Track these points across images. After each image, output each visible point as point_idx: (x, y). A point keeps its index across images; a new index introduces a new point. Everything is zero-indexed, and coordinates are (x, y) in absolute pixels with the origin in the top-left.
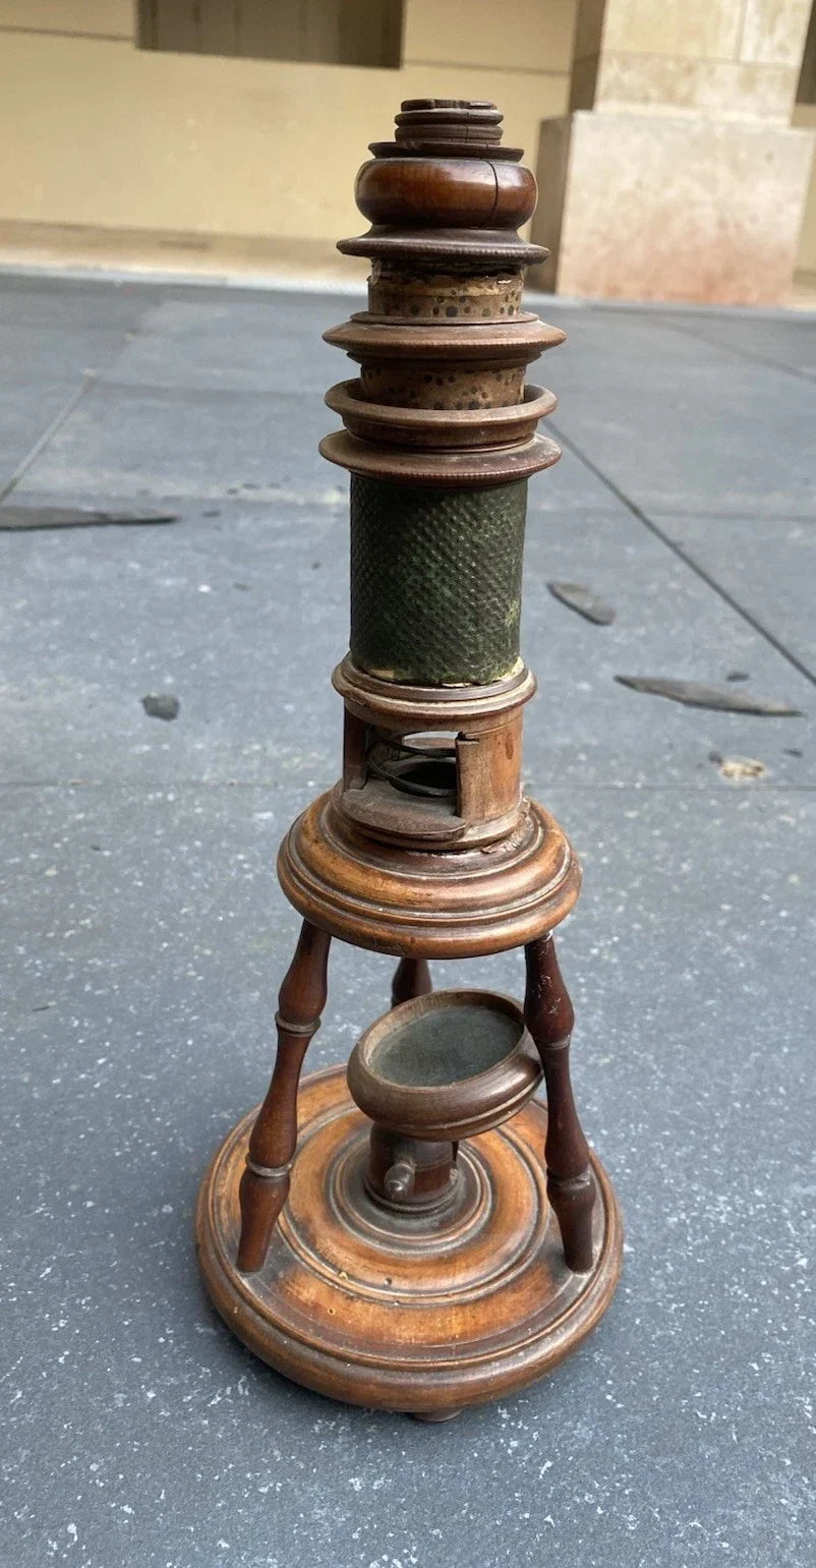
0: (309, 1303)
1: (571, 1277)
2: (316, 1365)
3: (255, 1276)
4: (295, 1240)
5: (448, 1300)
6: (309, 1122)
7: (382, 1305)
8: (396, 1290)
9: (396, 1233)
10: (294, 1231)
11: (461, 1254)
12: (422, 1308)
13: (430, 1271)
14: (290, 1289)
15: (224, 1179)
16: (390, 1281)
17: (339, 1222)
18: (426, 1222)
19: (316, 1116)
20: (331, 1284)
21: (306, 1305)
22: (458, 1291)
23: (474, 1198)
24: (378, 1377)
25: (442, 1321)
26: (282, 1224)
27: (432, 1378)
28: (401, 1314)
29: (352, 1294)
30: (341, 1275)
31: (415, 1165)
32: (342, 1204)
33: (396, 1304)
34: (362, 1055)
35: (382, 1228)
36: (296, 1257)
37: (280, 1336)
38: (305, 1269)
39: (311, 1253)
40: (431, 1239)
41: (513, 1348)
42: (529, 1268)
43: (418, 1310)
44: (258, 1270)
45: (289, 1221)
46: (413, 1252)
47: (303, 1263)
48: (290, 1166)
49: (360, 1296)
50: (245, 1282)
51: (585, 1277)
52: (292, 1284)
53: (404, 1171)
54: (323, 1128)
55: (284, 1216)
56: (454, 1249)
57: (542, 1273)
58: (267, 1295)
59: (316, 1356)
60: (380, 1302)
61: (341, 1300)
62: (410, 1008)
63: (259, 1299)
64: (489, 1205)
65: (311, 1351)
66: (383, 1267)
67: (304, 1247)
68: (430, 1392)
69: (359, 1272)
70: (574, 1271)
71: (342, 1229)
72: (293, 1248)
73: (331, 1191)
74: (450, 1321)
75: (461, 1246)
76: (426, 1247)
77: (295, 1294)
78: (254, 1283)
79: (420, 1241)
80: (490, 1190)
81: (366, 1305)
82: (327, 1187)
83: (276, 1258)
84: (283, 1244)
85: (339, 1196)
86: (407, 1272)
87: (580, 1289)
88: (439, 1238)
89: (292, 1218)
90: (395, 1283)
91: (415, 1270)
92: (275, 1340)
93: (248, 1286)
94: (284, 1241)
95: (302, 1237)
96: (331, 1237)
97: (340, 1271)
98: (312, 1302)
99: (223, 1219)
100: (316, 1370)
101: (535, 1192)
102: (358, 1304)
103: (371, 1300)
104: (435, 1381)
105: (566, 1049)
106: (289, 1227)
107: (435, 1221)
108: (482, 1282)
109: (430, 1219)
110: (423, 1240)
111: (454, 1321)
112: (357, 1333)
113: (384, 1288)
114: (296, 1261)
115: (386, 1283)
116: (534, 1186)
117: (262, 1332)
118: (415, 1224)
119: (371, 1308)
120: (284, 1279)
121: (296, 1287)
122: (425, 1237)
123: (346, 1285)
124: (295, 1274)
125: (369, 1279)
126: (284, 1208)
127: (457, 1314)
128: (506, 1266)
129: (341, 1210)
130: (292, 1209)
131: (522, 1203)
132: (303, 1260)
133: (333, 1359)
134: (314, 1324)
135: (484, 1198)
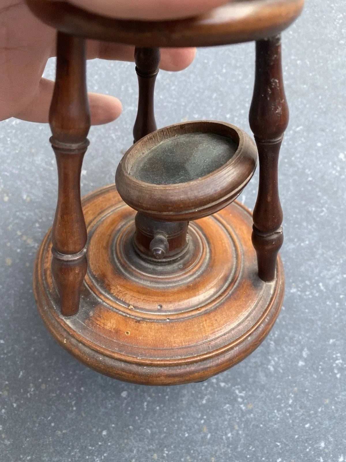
0: (112, 330)
1: (265, 285)
2: (123, 370)
3: (74, 317)
4: (98, 290)
5: (198, 312)
6: (95, 218)
7: (159, 322)
8: (165, 311)
9: (159, 275)
10: (96, 284)
11: (199, 282)
12: (184, 320)
13: (184, 296)
14: (98, 322)
15: (47, 258)
16: (161, 306)
17: (123, 274)
18: (175, 266)
19: (99, 214)
20: (124, 314)
21: (110, 331)
22: (203, 305)
23: (199, 248)
24: (166, 372)
25: (198, 327)
26: (87, 281)
27: (200, 365)
28: (172, 327)
29: (139, 319)
30: (129, 308)
31: (167, 236)
32: (123, 263)
33: (168, 320)
34: (125, 169)
35: (149, 273)
36: (99, 300)
37: (97, 355)
38: (106, 307)
39: (108, 296)
40: (180, 276)
41: (244, 337)
42: (239, 283)
43: (183, 322)
44: (76, 313)
45: (91, 277)
46: (171, 285)
47: (104, 303)
48: (85, 250)
49: (144, 319)
50: (68, 322)
51: (273, 284)
52: (98, 318)
53: (161, 241)
54: (104, 220)
55: (88, 276)
56: (195, 279)
57: (247, 285)
58: (84, 329)
59: (123, 365)
60: (157, 321)
61: (133, 324)
62: (151, 138)
63: (79, 332)
64: (208, 250)
65: (119, 363)
66: (156, 298)
67: (103, 293)
68: (200, 374)
69: (140, 304)
70: (265, 281)
71: (125, 278)
72: (97, 296)
73: (115, 256)
74: (203, 326)
75: (199, 277)
76: (178, 281)
77: (102, 325)
78: (74, 323)
79: (174, 278)
80: (206, 242)
81: (149, 324)
82: (112, 254)
83: (86, 303)
84: (90, 293)
85: (120, 258)
86: (171, 299)
87: (272, 292)
88: (185, 274)
89: (94, 277)
90: (165, 307)
91: (176, 296)
92: (93, 358)
93: (70, 325)
94: (91, 291)
95: (101, 286)
96: (119, 284)
97: (129, 305)
98: (114, 329)
99: (49, 283)
100: (124, 373)
101: (230, 239)
102: (144, 325)
103: (152, 321)
104: (202, 367)
105: (280, 143)
106: (92, 282)
107: (180, 264)
108: (215, 297)
109: (177, 264)
110: (176, 277)
111: (205, 326)
112: (147, 344)
113: (159, 311)
114: (99, 303)
115: (159, 307)
116: (229, 236)
117: (84, 353)
118: (169, 268)
119: (153, 326)
120: (93, 316)
121: (102, 321)
122: (177, 275)
123: (134, 314)
124: (100, 312)
125: (147, 307)
126: (88, 271)
127: (206, 320)
128: (227, 285)
129: (123, 266)
130: (92, 271)
131: (225, 247)
132: (104, 301)
133: (134, 366)
134: (118, 344)
135: (205, 247)
